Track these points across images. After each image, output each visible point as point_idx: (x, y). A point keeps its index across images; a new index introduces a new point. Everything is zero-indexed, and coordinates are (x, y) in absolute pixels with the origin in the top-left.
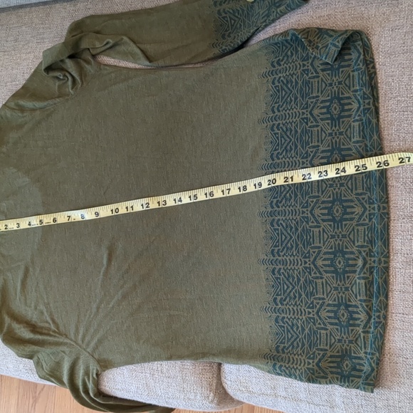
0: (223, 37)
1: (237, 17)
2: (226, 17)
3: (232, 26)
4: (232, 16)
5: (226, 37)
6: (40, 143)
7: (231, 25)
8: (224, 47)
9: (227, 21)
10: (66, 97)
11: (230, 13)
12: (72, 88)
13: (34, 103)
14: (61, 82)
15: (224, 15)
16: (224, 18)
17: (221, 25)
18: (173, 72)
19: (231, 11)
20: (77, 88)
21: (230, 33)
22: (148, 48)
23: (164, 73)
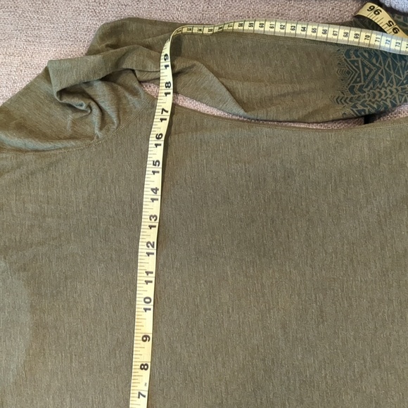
0: (352, 89)
1: (374, 65)
2: (357, 61)
3: (366, 76)
4: (366, 62)
5: (356, 90)
6: (30, 207)
7: (364, 75)
8: (360, 108)
9: (358, 67)
10: (88, 141)
11: (365, 57)
12: (101, 129)
13: (26, 141)
14: (79, 115)
15: (354, 58)
16: (353, 62)
17: (348, 73)
18: (280, 131)
19: (366, 55)
20: (108, 130)
21: (362, 86)
22: (239, 86)
23: (266, 130)
